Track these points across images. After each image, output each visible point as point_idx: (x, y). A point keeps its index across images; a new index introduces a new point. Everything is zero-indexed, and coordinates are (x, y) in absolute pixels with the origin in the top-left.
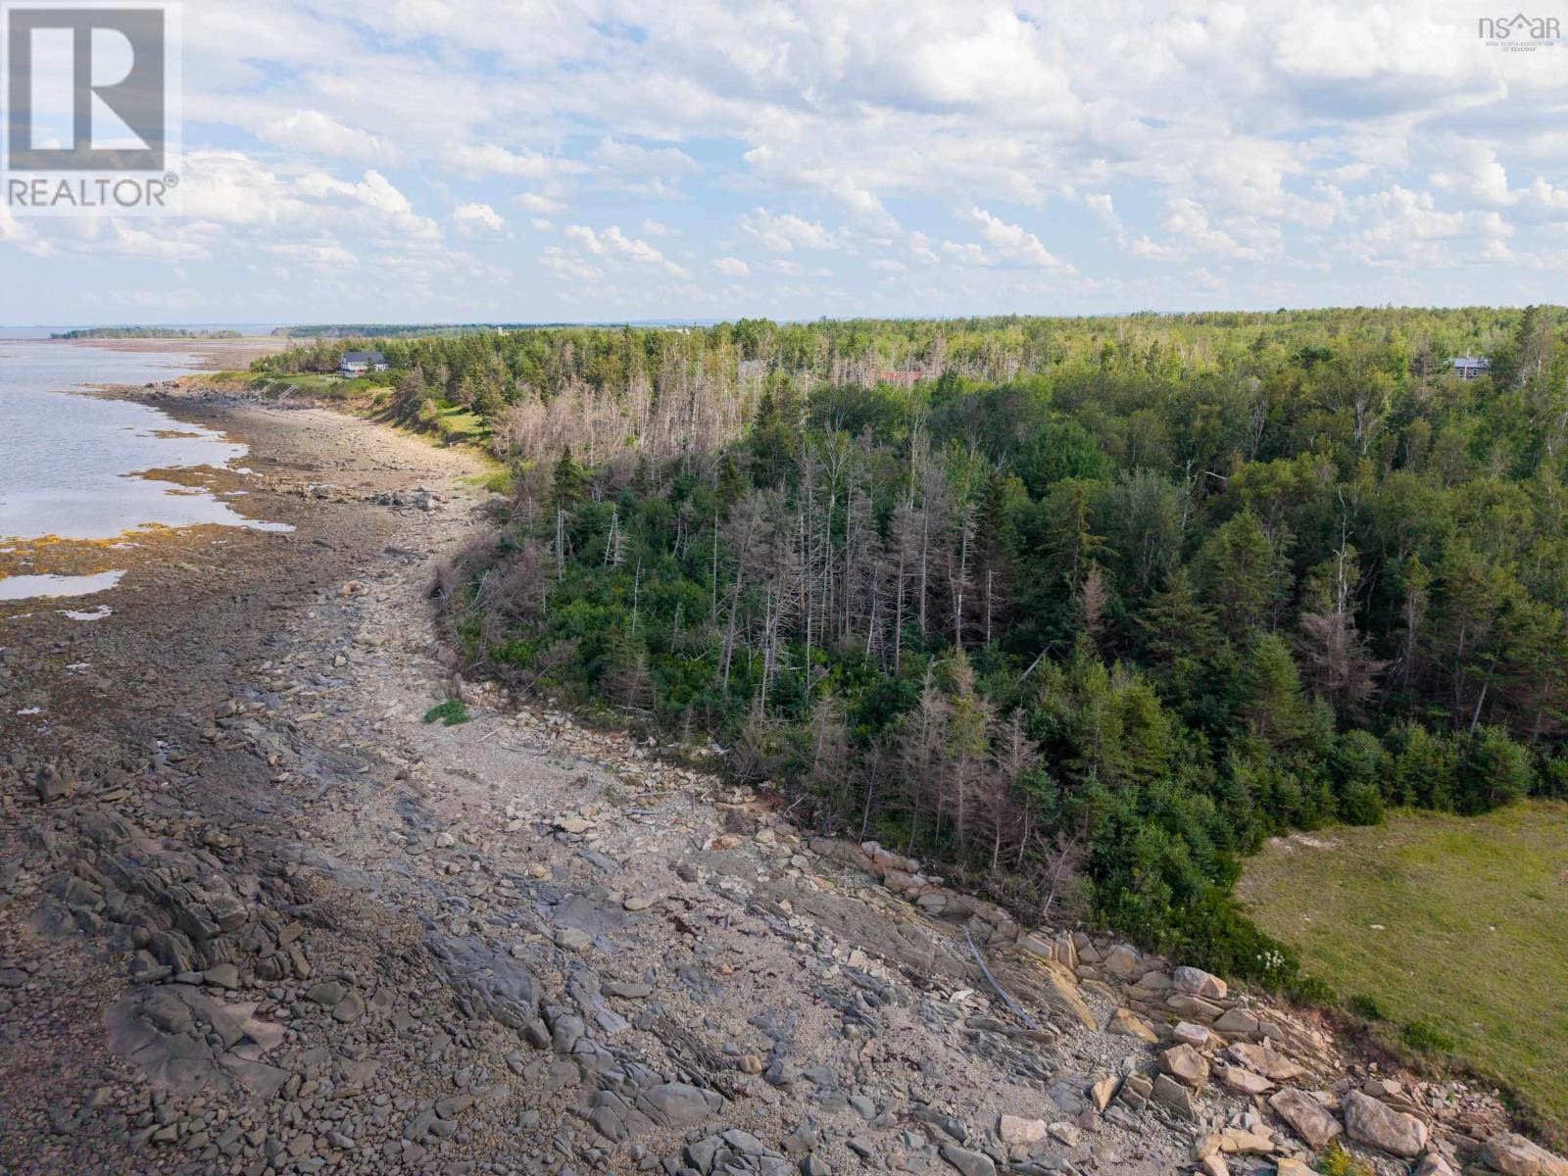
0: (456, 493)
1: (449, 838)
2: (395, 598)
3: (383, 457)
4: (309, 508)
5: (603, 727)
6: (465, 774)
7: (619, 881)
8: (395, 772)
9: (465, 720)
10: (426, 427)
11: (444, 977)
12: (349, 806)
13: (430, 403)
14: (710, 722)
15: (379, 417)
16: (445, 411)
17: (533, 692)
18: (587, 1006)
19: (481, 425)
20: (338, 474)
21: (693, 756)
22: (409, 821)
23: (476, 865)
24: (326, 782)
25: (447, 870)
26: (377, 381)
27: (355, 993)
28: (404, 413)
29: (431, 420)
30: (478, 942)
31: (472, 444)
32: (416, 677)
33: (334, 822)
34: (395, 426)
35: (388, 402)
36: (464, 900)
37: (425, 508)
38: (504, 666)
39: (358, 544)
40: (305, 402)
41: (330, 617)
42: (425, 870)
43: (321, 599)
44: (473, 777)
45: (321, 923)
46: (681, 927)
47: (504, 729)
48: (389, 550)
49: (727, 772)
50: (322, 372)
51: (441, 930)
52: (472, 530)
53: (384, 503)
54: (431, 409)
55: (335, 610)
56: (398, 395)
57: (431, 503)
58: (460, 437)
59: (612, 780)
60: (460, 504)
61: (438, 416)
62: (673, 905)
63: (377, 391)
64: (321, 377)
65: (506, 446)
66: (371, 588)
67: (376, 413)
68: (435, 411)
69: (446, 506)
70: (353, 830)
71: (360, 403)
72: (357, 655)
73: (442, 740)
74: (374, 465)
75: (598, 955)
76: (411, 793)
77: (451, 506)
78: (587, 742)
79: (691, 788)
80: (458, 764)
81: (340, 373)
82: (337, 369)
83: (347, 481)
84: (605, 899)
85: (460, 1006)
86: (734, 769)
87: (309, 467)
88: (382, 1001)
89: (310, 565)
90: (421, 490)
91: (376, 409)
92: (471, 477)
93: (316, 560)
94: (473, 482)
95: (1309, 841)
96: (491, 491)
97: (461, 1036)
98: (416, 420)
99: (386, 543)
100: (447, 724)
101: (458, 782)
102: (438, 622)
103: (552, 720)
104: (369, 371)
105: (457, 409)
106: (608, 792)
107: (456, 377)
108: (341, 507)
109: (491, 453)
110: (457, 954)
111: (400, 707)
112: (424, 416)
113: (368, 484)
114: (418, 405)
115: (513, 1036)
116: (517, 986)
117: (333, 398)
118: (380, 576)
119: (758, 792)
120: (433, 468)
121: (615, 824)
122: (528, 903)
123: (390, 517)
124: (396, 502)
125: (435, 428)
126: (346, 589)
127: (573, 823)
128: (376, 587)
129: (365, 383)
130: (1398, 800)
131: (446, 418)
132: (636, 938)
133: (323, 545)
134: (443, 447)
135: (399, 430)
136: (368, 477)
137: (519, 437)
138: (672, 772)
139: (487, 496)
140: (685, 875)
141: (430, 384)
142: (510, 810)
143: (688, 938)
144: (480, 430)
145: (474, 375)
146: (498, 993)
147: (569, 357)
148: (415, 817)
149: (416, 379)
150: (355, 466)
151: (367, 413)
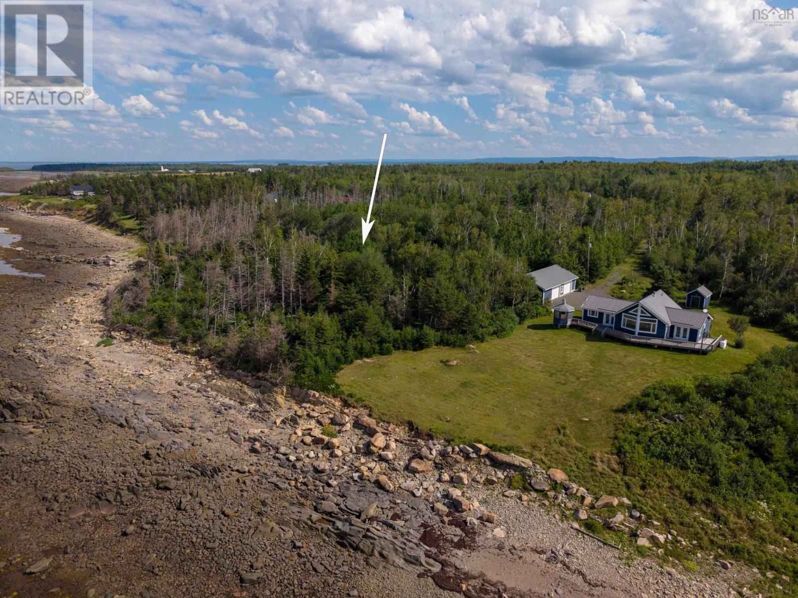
0: (123, 258)
1: (102, 379)
2: (89, 304)
3: (90, 241)
4: (53, 266)
5: (162, 344)
6: (110, 361)
7: (158, 387)
8: (84, 362)
9: (112, 344)
10: (112, 226)
11: (95, 414)
12: (66, 373)
13: (114, 214)
14: (197, 339)
15: (89, 220)
16: (122, 217)
17: (138, 334)
18: (140, 417)
19: (139, 224)
20: (67, 249)
21: (190, 351)
22: (88, 376)
23: (110, 386)
24: (57, 367)
25: (100, 388)
26: (89, 201)
27: (66, 419)
28: (102, 219)
29: (115, 222)
30: (108, 405)
31: (135, 234)
32: (95, 332)
33: (60, 378)
34: (97, 225)
35: (94, 213)
36: (105, 395)
37: (108, 265)
38: (128, 325)
39: (75, 282)
40: (51, 211)
41: (61, 312)
42: (93, 389)
43: (58, 305)
44: (113, 362)
45: (54, 404)
46: (175, 397)
47: (126, 347)
48: (89, 284)
49: (199, 355)
50: (60, 196)
51: (96, 403)
52: (128, 274)
53: (89, 263)
54: (115, 217)
55: (63, 309)
56: (98, 209)
57: (111, 263)
58: (129, 231)
59: (161, 360)
60: (124, 263)
61: (119, 220)
62: (174, 392)
63: (89, 206)
64: (59, 198)
65: (150, 235)
66: (79, 300)
67: (88, 218)
68: (118, 218)
69: (118, 264)
70: (67, 380)
71: (80, 212)
72: (72, 325)
73: (102, 351)
74: (86, 245)
75: (146, 405)
76: (89, 368)
77: (121, 264)
78: (156, 348)
79: (188, 360)
80: (107, 358)
81: (69, 196)
82: (68, 194)
83: (72, 253)
84: (152, 392)
85: (100, 420)
86: (203, 353)
87: (53, 246)
88: (75, 421)
89: (53, 291)
90: (107, 257)
91: (88, 215)
92: (132, 250)
93: (55, 289)
94: (132, 253)
95: (368, 360)
96: (139, 257)
97: (99, 427)
98: (108, 222)
99: (89, 281)
100: (105, 346)
101: (107, 364)
102: (105, 311)
103: (144, 343)
104: (84, 195)
105: (129, 216)
106: (159, 363)
107: (128, 201)
108: (68, 265)
109: (143, 239)
110: (100, 408)
111: (88, 342)
112: (112, 220)
113: (82, 254)
114: (109, 214)
115: (116, 426)
116: (119, 414)
117: (66, 210)
118: (84, 295)
119: (210, 360)
120: (115, 246)
121: (160, 372)
122: (126, 395)
123: (91, 270)
124: (95, 263)
125: (117, 226)
126: (68, 301)
127: (146, 373)
128: (81, 299)
129: (82, 202)
130: (398, 348)
131: (122, 221)
132: (159, 401)
133: (58, 282)
134: (121, 235)
135: (99, 227)
136: (82, 251)
137: (156, 230)
138: (182, 356)
139: (137, 259)
140: (180, 384)
141: (115, 204)
142: (125, 371)
143: (176, 400)
144: (139, 227)
145: (137, 201)
146: (113, 416)
147: (184, 191)
148: (90, 374)
149: (108, 201)
150: (76, 245)
151: (83, 218)
